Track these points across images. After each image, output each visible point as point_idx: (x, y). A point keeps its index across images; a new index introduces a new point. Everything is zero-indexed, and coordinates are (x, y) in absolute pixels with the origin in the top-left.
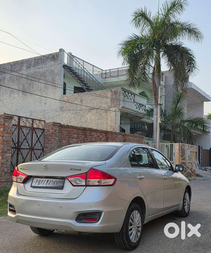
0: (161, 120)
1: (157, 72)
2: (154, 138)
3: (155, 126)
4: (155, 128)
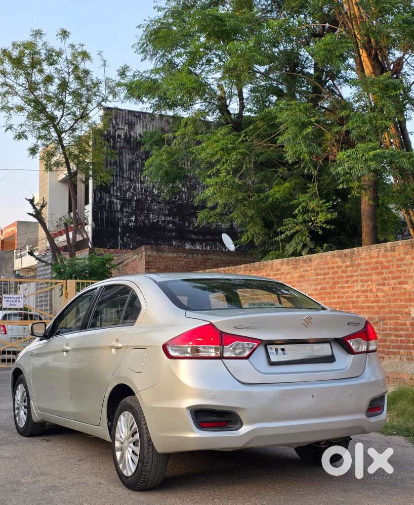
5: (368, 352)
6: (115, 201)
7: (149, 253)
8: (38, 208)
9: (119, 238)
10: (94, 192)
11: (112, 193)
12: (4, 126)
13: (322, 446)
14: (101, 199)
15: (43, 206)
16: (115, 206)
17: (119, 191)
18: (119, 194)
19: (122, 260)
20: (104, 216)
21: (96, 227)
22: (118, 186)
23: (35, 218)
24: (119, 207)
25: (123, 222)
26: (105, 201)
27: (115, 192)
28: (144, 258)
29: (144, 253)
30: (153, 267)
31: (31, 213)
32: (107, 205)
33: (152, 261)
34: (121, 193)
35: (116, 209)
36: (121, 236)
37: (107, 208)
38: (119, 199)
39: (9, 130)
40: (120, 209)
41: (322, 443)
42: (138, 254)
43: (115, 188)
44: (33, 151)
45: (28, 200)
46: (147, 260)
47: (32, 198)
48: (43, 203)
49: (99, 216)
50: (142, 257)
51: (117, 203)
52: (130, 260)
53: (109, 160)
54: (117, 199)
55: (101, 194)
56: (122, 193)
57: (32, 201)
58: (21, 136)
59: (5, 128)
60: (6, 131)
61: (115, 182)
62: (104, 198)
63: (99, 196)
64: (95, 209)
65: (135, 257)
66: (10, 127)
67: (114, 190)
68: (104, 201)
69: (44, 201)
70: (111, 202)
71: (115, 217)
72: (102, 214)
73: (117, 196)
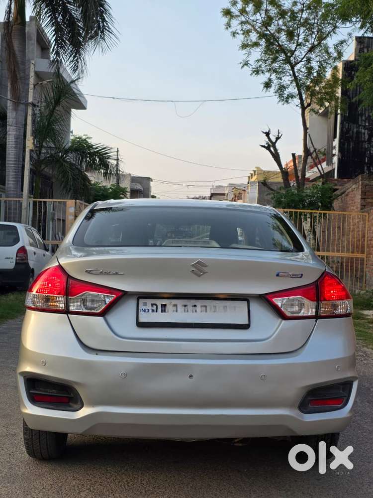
0: (34, 142)
1: (19, 22)
2: (8, 184)
3: (11, 157)
4: (11, 159)
5: (317, 317)
6: (363, 131)
7: (367, 182)
8: (274, 140)
9: (366, 168)
10: (342, 123)
11: (360, 123)
12: (241, 63)
13: (236, 444)
14: (349, 130)
15: (278, 138)
16: (363, 136)
17: (367, 121)
18: (367, 124)
19: (344, 189)
20: (351, 147)
21: (342, 157)
22: (367, 115)
23: (267, 149)
24: (367, 137)
25: (370, 153)
26: (353, 132)
27: (363, 122)
28: (360, 187)
29: (360, 182)
30: (370, 197)
31: (263, 145)
32: (355, 135)
33: (368, 191)
34: (369, 123)
35: (363, 139)
36: (367, 167)
37: (354, 139)
38: (367, 129)
39: (245, 66)
40: (368, 139)
41: (236, 441)
42: (356, 184)
43: (364, 118)
44: (268, 85)
45: (264, 133)
46: (363, 189)
47: (268, 131)
48: (278, 136)
49: (346, 146)
50: (359, 186)
51: (364, 134)
52: (350, 189)
53: (358, 90)
54: (366, 129)
55: (348, 126)
56: (371, 122)
57: (267, 134)
58: (257, 71)
59: (242, 65)
60: (243, 67)
61: (364, 112)
62: (352, 129)
63: (347, 127)
64: (342, 140)
65: (354, 187)
66: (246, 64)
67: (362, 120)
68: (351, 132)
69: (279, 133)
70: (358, 133)
71: (362, 148)
72: (349, 145)
73: (365, 126)
